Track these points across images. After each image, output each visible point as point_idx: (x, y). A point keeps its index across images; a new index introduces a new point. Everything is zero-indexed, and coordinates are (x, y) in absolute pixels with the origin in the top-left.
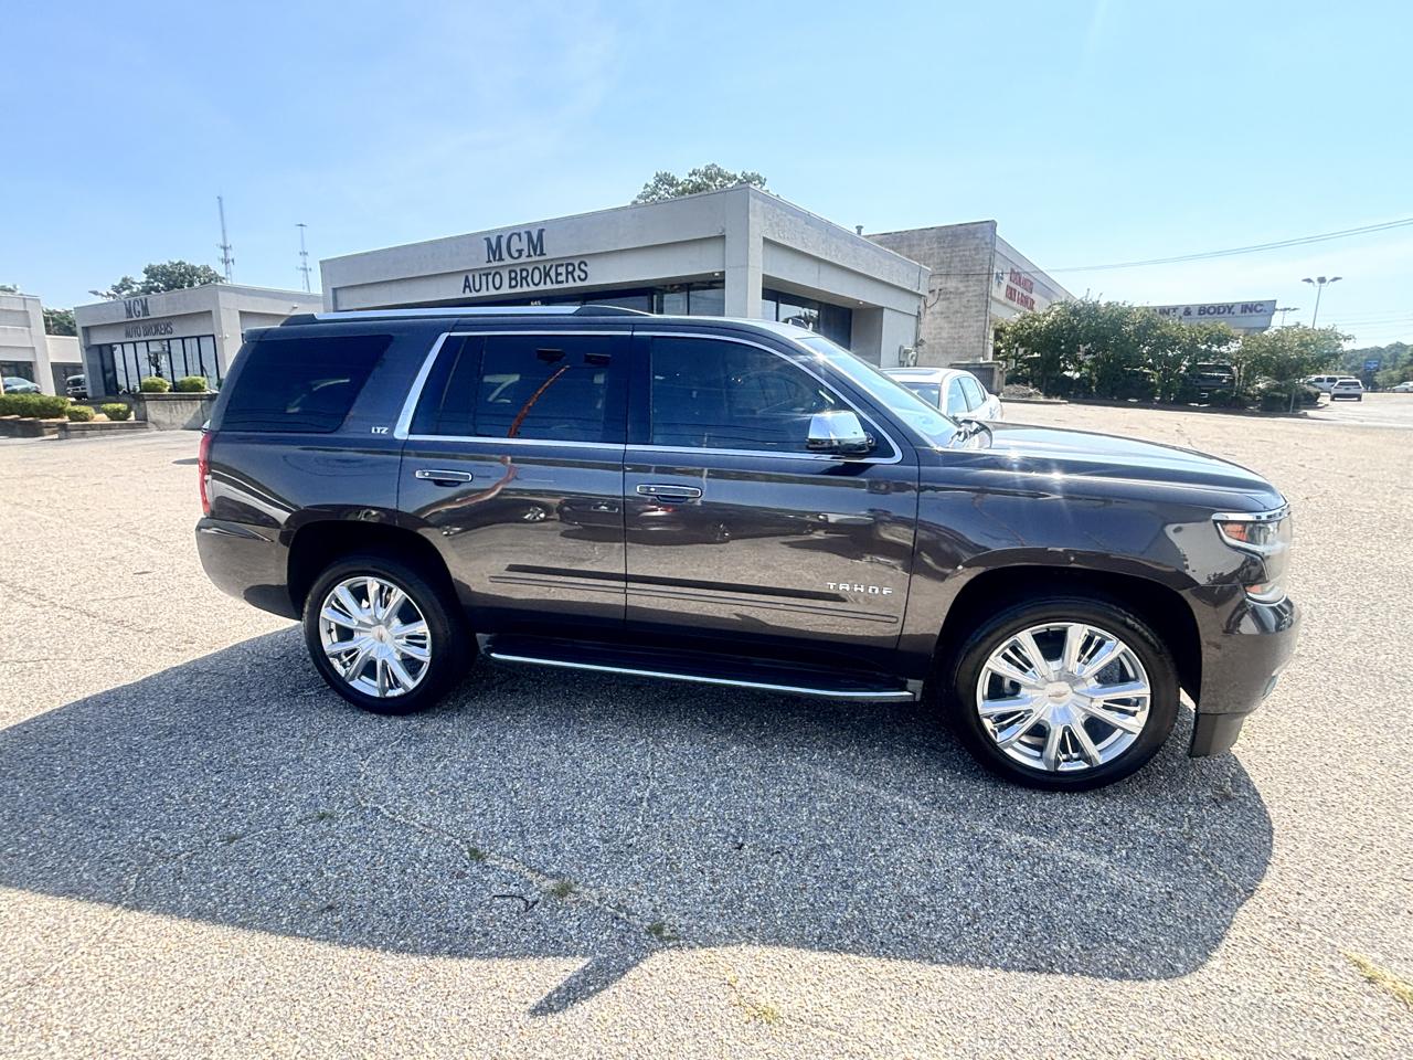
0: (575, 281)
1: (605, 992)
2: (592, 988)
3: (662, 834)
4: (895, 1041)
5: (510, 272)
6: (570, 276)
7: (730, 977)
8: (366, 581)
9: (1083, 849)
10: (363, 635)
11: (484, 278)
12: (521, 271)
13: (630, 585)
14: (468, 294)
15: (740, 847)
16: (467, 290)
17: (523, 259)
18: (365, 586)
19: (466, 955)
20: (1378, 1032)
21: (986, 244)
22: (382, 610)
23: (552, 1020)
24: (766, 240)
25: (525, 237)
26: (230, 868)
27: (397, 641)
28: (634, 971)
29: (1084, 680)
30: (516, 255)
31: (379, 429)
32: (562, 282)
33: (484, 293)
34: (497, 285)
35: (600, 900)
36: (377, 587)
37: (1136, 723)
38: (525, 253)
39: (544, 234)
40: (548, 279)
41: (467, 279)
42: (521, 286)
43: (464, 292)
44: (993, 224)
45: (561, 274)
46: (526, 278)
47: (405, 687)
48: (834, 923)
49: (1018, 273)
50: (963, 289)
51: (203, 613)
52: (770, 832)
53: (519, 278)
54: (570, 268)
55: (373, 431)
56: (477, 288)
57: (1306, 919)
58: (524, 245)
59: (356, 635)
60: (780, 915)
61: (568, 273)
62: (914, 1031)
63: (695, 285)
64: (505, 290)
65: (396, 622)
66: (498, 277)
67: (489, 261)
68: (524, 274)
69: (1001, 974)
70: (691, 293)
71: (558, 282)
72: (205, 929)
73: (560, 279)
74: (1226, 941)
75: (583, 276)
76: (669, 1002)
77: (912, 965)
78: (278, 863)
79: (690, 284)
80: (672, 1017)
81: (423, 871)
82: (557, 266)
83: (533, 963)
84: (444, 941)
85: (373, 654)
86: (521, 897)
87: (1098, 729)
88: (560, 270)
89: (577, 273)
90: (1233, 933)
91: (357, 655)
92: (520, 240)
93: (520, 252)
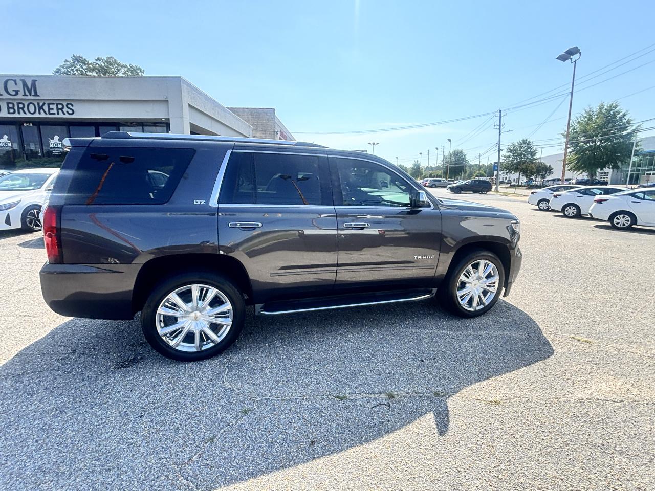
1: (451, 418)
2: (446, 419)
3: (394, 365)
4: (529, 394)
5: (8, 104)
6: (60, 111)
7: (474, 397)
8: (191, 287)
10: (185, 319)
12: (18, 104)
13: (339, 268)
15: (423, 361)
17: (20, 96)
18: (191, 290)
19: (393, 430)
21: (272, 118)
22: (201, 302)
23: (449, 433)
24: (190, 105)
25: (20, 84)
26: (233, 451)
27: (209, 318)
28: (449, 409)
29: (483, 279)
30: (14, 93)
31: (199, 201)
32: (54, 114)
35: (407, 394)
36: (199, 289)
37: (494, 290)
38: (21, 93)
39: (37, 83)
40: (42, 111)
42: (19, 113)
44: (274, 110)
45: (53, 109)
46: (23, 109)
49: (282, 132)
52: (423, 353)
53: (16, 108)
54: (60, 106)
55: (195, 203)
57: (555, 331)
58: (20, 87)
59: (179, 320)
60: (461, 375)
61: (58, 109)
62: (530, 390)
63: (146, 124)
64: (4, 114)
65: (209, 308)
68: (21, 106)
69: (526, 368)
71: (50, 113)
72: (267, 478)
73: (51, 111)
74: (550, 342)
75: (70, 112)
76: (471, 412)
77: (507, 375)
78: (256, 438)
79: (142, 123)
80: (477, 415)
81: (329, 412)
82: (49, 104)
83: (418, 421)
84: (378, 430)
85: (193, 328)
86: (381, 404)
87: (485, 293)
88: (51, 106)
89: (65, 110)
90: (549, 340)
91: (182, 331)
92: (16, 84)
93: (17, 92)
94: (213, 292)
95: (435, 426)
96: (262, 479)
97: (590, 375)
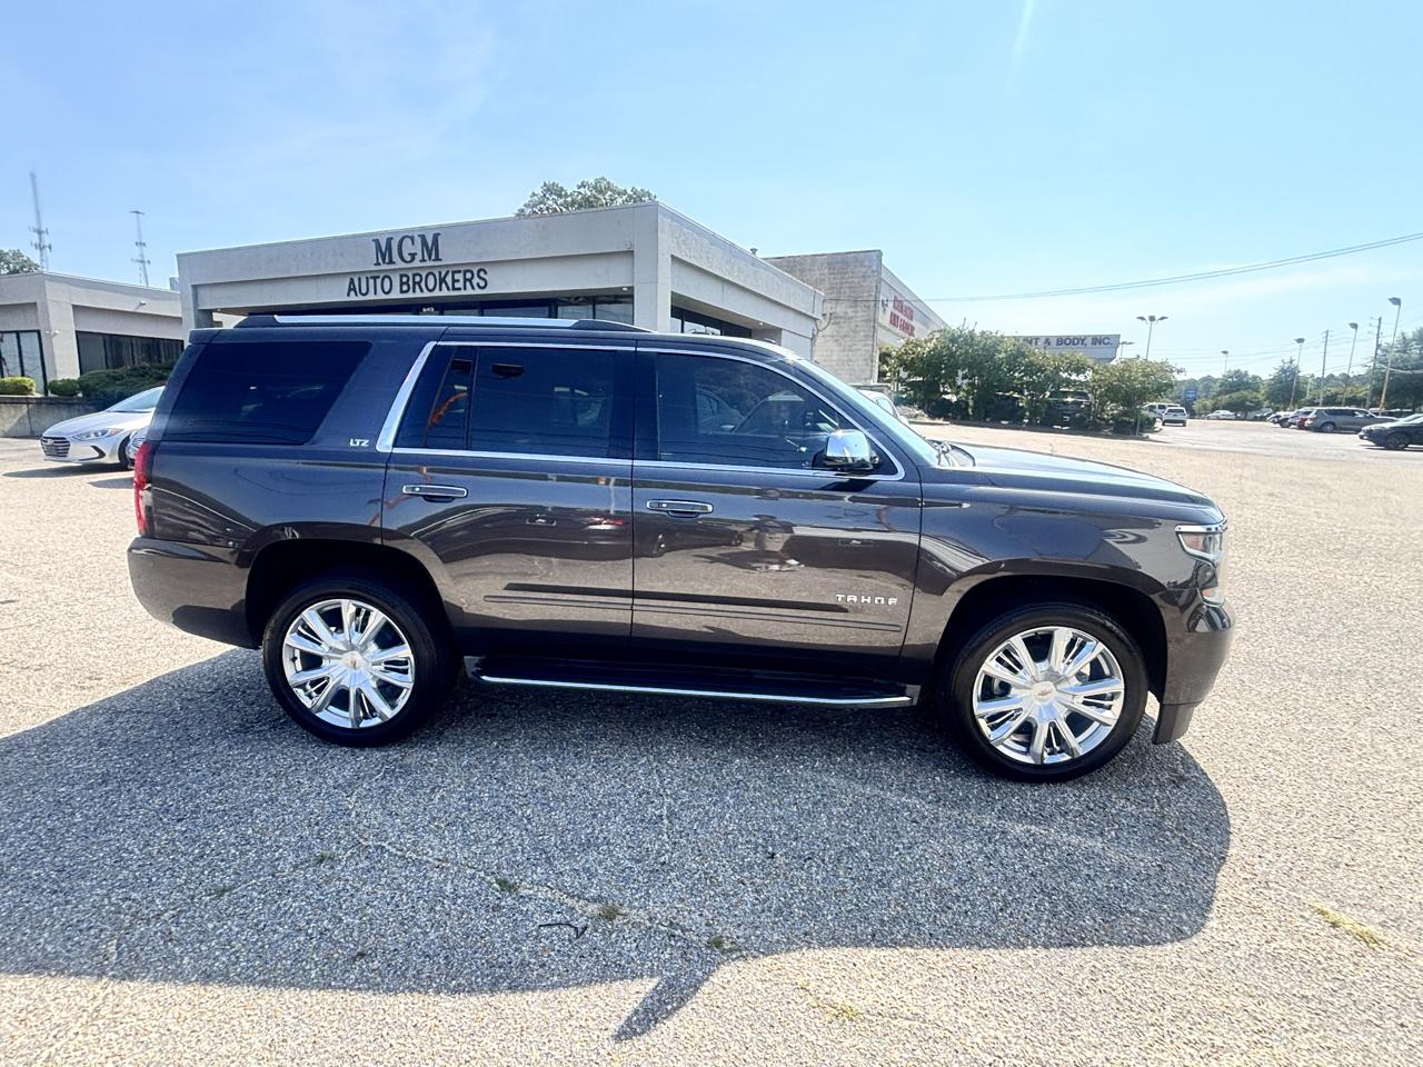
0: (473, 288)
1: (684, 1009)
2: (669, 1007)
3: (693, 849)
4: (969, 1022)
5: (401, 276)
6: (468, 283)
7: (801, 981)
8: (339, 603)
9: (1079, 833)
10: (333, 662)
11: (371, 281)
12: (414, 275)
13: (637, 601)
14: (353, 298)
15: (772, 856)
16: (352, 293)
17: (417, 263)
18: (340, 609)
19: (528, 988)
20: (1352, 968)
21: (873, 272)
22: (358, 635)
23: (640, 1042)
24: (673, 257)
25: (418, 241)
26: (229, 922)
27: (374, 667)
28: (706, 988)
29: (1067, 679)
30: (408, 258)
31: (358, 441)
32: (460, 289)
33: (371, 297)
34: (387, 289)
35: (650, 919)
36: (353, 609)
37: (1111, 716)
38: (418, 257)
39: (440, 238)
40: (444, 285)
41: (352, 281)
42: (414, 291)
43: (348, 295)
44: (879, 253)
45: (458, 281)
46: (419, 283)
47: (382, 716)
48: (882, 921)
49: (901, 302)
50: (852, 314)
51: (102, 645)
52: (796, 839)
53: (411, 283)
54: (469, 276)
55: (351, 444)
56: (364, 291)
57: (1271, 877)
58: (418, 248)
59: (325, 663)
60: (830, 917)
61: (465, 280)
62: (984, 1013)
63: (601, 299)
64: (396, 295)
65: (373, 647)
66: (387, 281)
67: (378, 264)
68: (417, 279)
69: (1043, 952)
70: (598, 307)
71: (454, 289)
72: (220, 992)
73: (457, 285)
74: (1216, 904)
75: (482, 284)
76: (750, 1012)
77: (964, 952)
78: (285, 913)
79: (595, 297)
80: (757, 1025)
81: (453, 907)
82: (454, 273)
83: (601, 989)
84: (500, 977)
85: (345, 683)
86: (568, 924)
87: (1078, 722)
88: (457, 276)
89: (476, 280)
90: (1219, 896)
91: (326, 684)
92: (413, 243)
93: (413, 256)
94: (377, 618)
95: (625, 1015)
96: (215, 989)
97: (1256, 1037)
